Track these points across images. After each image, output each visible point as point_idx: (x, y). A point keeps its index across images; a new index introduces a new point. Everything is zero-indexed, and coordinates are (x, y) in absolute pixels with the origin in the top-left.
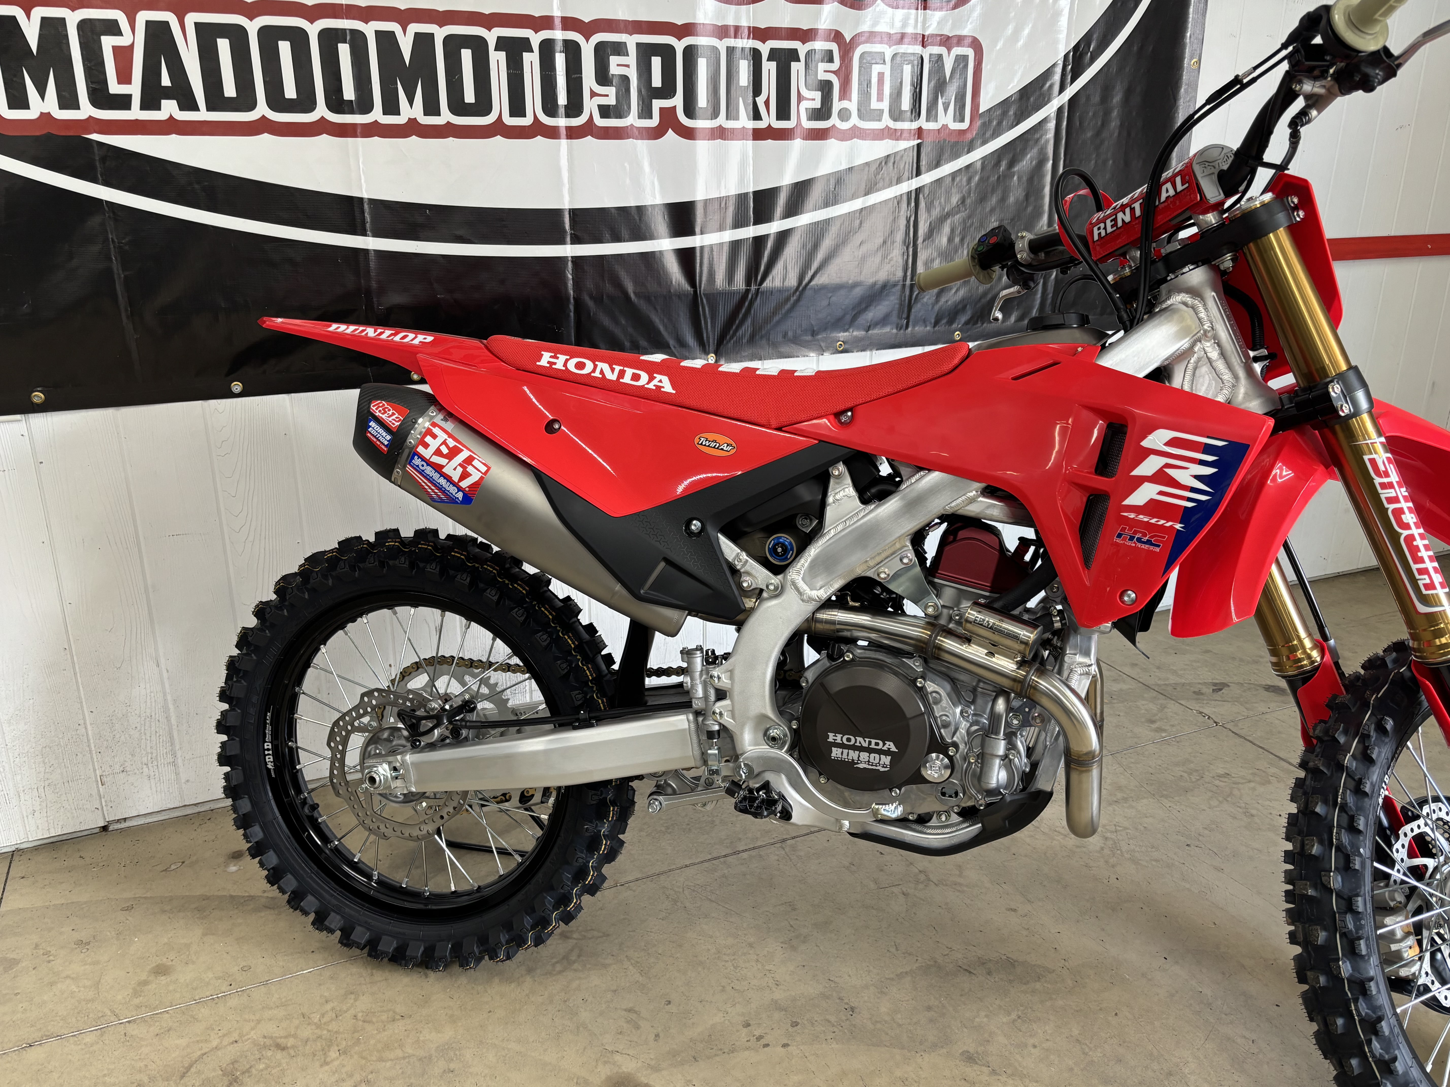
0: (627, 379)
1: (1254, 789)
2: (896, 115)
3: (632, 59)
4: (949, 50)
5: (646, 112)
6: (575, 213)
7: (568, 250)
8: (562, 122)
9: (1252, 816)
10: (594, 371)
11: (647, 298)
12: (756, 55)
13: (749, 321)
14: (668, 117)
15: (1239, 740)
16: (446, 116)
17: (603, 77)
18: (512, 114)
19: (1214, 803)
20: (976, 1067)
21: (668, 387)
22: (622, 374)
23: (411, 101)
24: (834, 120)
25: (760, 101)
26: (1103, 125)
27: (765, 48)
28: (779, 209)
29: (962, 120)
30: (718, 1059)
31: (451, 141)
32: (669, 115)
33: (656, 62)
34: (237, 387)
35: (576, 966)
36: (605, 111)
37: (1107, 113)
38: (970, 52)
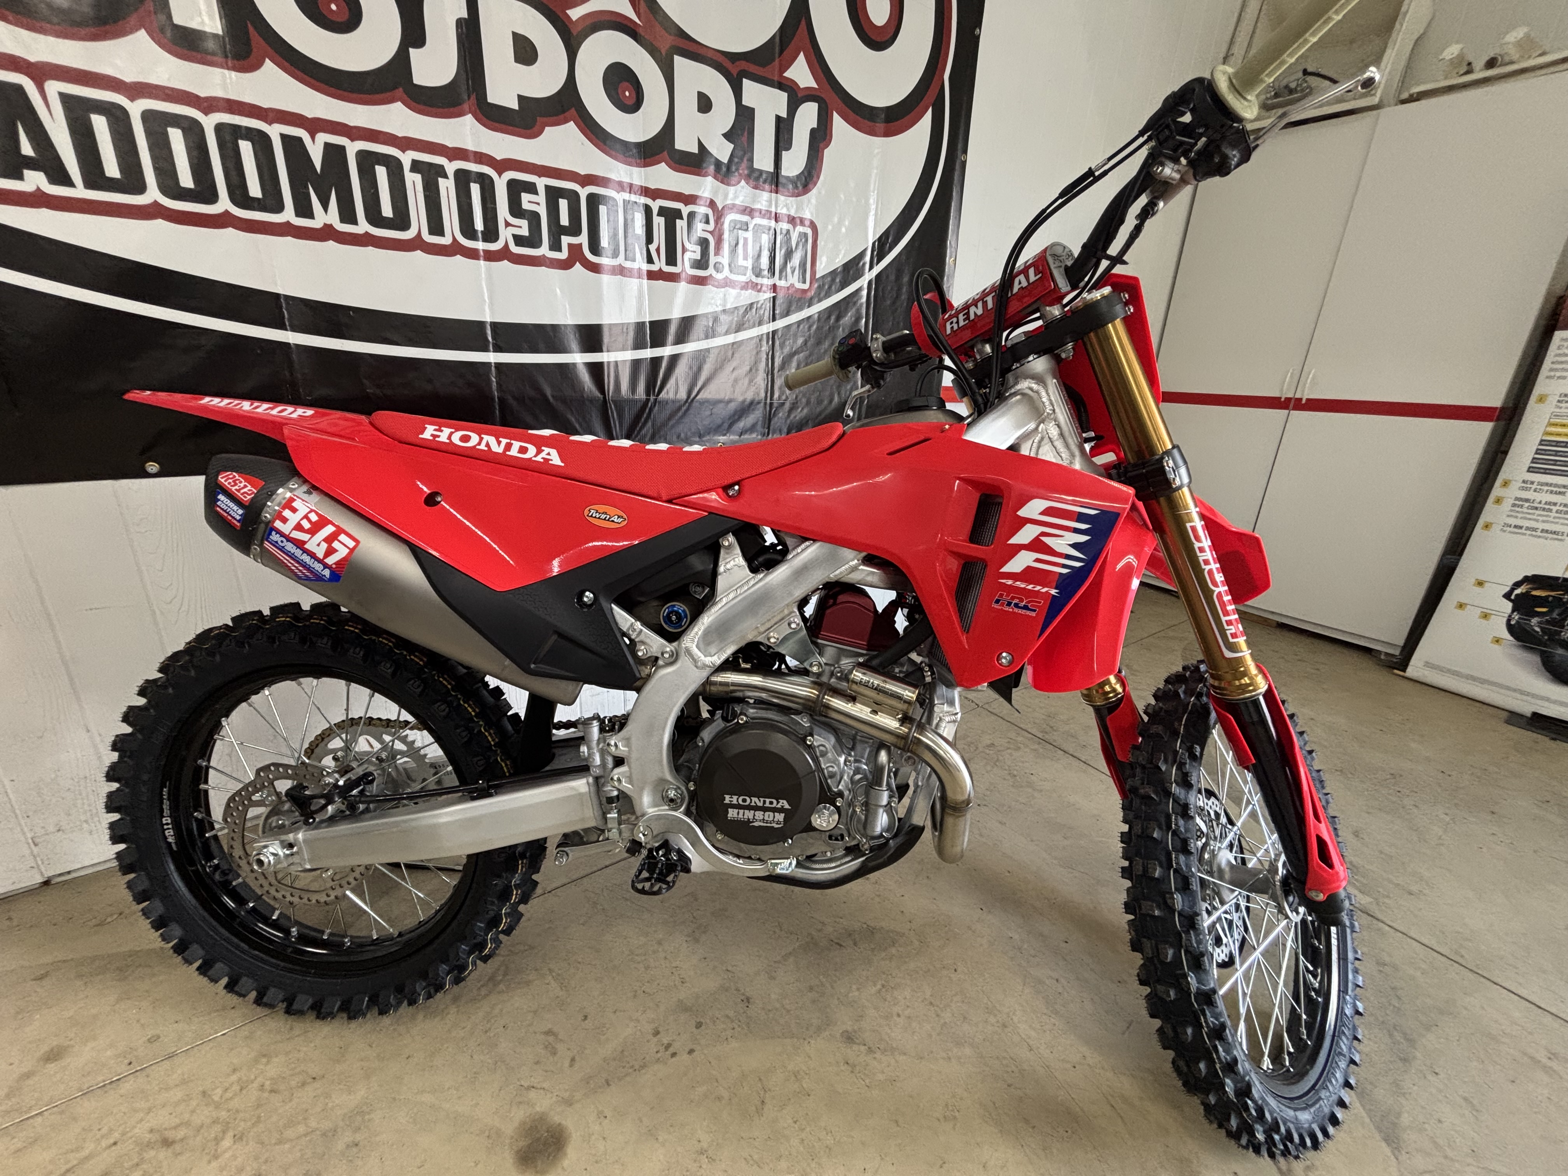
0: (514, 452)
1: (1011, 755)
2: (758, 273)
3: (541, 198)
4: (794, 227)
5: (556, 246)
6: (495, 326)
7: (491, 357)
8: (480, 245)
9: (1015, 776)
10: (479, 444)
11: (564, 401)
12: (648, 210)
13: (650, 424)
14: (575, 251)
15: (993, 717)
16: (363, 226)
17: (516, 210)
18: (432, 232)
19: (989, 768)
20: (855, 1047)
21: (555, 459)
22: (508, 447)
23: (325, 206)
24: (711, 271)
25: (653, 248)
26: (897, 297)
27: (655, 205)
28: (671, 338)
29: (804, 282)
30: (628, 1079)
31: (370, 251)
32: (575, 250)
33: (563, 204)
34: (152, 467)
35: (502, 987)
36: (519, 240)
37: (899, 289)
38: (809, 231)
